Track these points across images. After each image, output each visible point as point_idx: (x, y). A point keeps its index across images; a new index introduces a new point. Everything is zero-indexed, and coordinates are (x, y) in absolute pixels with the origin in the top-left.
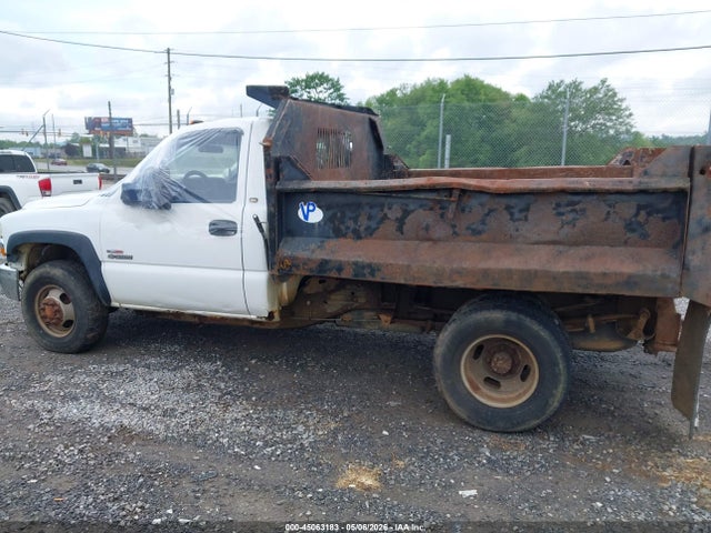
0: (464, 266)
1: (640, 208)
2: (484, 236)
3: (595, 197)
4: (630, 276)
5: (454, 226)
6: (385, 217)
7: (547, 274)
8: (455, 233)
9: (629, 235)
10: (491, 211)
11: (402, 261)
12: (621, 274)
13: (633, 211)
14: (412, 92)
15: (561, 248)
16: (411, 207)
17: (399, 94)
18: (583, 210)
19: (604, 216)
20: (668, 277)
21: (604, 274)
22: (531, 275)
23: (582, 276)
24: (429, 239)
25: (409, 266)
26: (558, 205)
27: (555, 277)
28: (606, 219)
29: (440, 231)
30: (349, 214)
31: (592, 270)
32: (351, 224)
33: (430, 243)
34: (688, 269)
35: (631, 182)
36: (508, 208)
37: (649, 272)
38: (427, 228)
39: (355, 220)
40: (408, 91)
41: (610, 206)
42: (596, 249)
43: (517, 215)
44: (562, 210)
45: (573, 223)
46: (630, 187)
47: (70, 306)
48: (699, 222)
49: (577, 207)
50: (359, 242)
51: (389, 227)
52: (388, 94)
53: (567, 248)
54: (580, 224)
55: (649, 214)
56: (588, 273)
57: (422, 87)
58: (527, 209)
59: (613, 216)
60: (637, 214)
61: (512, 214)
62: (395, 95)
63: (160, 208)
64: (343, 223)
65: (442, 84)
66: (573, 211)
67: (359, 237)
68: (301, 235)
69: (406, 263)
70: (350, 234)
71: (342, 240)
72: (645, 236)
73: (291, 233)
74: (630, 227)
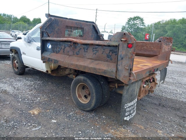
0: (73, 63)
1: (110, 51)
2: (79, 56)
3: (101, 47)
4: (105, 70)
5: (74, 52)
6: (61, 48)
7: (88, 67)
8: (74, 54)
9: (108, 59)
10: (80, 49)
11: (62, 60)
12: (103, 70)
13: (109, 52)
14: (165, 22)
15: (93, 60)
16: (66, 46)
17: (161, 23)
18: (98, 50)
19: (102, 52)
20: (113, 72)
21: (100, 69)
22: (85, 67)
23: (95, 69)
24: (68, 55)
25: (63, 62)
26: (93, 48)
27: (90, 68)
28: (102, 53)
29: (71, 53)
30: (56, 47)
31: (97, 68)
32: (56, 49)
33: (69, 56)
34: (118, 70)
35: (107, 43)
36: (84, 48)
37: (109, 70)
38: (68, 52)
39: (56, 48)
40: (164, 22)
41: (104, 50)
42: (100, 62)
43: (86, 51)
44: (94, 50)
45: (95, 54)
46: (106, 44)
47: (18, 64)
48: (120, 56)
49: (97, 49)
50: (57, 54)
51: (62, 51)
52: (158, 23)
53: (94, 61)
54: (97, 54)
55: (112, 53)
56: (96, 68)
57: (169, 21)
58: (87, 49)
59: (104, 53)
60: (109, 53)
61: (84, 50)
62: (160, 23)
63: (28, 43)
64: (54, 49)
65: (175, 20)
66: (96, 50)
67: (57, 53)
68: (47, 51)
69: (63, 61)
70: (55, 52)
71: (54, 53)
72: (111, 59)
73: (46, 51)
74: (108, 56)
